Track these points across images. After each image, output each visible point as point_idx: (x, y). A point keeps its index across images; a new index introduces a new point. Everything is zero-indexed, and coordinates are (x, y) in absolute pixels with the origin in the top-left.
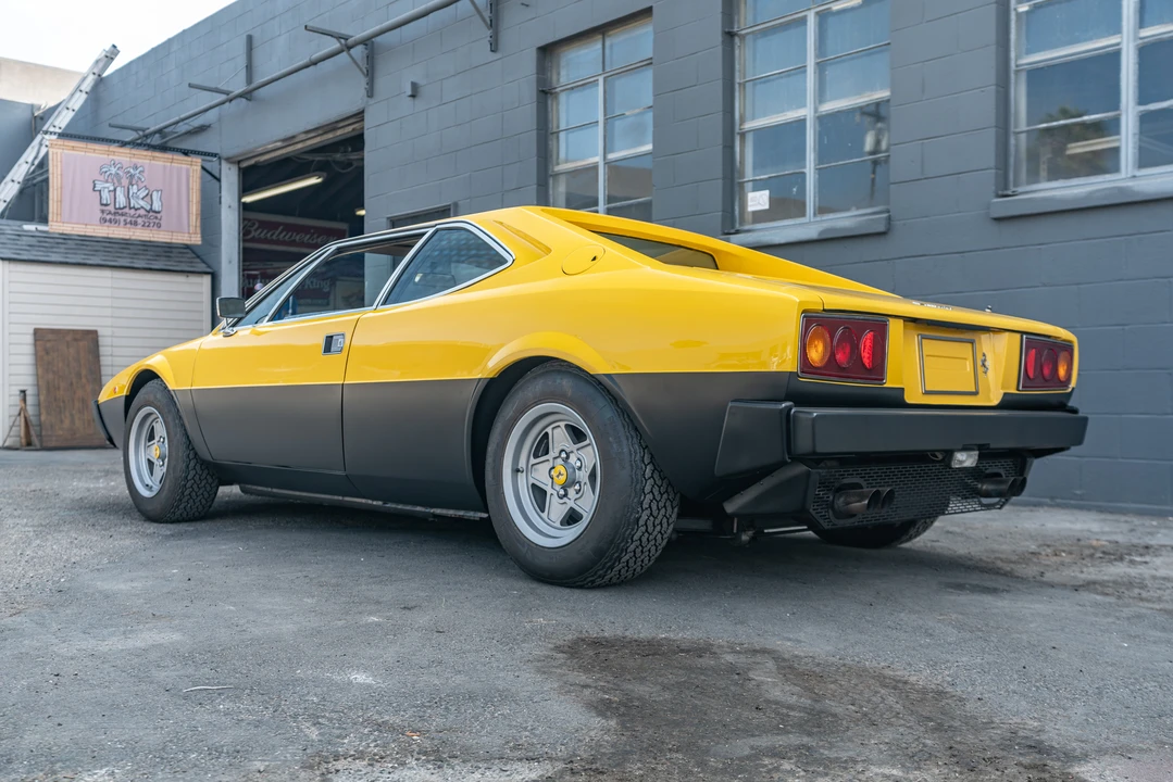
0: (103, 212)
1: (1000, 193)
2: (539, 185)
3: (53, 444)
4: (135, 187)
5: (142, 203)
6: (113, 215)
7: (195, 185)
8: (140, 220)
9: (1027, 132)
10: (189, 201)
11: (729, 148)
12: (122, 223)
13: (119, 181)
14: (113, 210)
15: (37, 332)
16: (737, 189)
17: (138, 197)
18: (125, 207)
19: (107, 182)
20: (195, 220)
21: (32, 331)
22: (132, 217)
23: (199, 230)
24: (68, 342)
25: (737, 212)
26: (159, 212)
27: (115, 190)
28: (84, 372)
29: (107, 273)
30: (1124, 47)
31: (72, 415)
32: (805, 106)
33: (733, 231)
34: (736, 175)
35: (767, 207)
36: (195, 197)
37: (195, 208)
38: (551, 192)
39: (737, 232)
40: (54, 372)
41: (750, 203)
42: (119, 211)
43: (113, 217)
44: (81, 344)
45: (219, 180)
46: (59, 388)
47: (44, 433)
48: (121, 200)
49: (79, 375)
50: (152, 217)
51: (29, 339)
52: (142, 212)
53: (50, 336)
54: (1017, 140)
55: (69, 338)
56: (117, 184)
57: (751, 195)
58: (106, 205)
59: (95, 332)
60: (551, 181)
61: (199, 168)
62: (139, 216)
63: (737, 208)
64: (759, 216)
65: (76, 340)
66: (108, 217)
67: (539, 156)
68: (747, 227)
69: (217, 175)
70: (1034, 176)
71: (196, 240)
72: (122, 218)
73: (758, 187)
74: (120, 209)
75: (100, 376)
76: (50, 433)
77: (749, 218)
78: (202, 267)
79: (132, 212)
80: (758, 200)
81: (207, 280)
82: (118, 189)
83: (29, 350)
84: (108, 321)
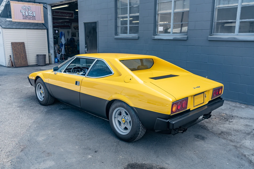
0: (23, 17)
1: (210, 35)
2: (115, 19)
3: (17, 66)
4: (29, 11)
5: (31, 15)
6: (25, 17)
7: (42, 10)
8: (31, 18)
9: (217, 22)
10: (41, 14)
11: (155, 17)
12: (27, 19)
13: (26, 10)
14: (25, 16)
15: (12, 43)
16: (156, 26)
17: (30, 13)
18: (28, 16)
19: (23, 10)
20: (43, 18)
21: (11, 43)
22: (29, 18)
23: (44, 20)
25: (156, 31)
26: (35, 16)
27: (25, 12)
28: (22, 51)
29: (25, 30)
30: (238, 6)
31: (21, 60)
32: (171, 9)
33: (155, 35)
34: (156, 23)
35: (162, 30)
36: (42, 13)
37: (42, 15)
38: (118, 21)
39: (156, 35)
40: (16, 51)
41: (159, 29)
42: (26, 16)
43: (25, 18)
45: (47, 9)
46: (17, 55)
47: (15, 64)
48: (27, 14)
49: (21, 52)
50: (34, 17)
51: (10, 44)
52: (31, 16)
53: (15, 44)
54: (214, 23)
55: (18, 44)
56: (25, 11)
57: (159, 27)
58: (24, 15)
59: (24, 43)
60: (118, 19)
61: (43, 6)
62: (31, 17)
63: (156, 30)
64: (161, 32)
65: (20, 44)
66: (24, 18)
67: (115, 13)
68: (158, 34)
69: (46, 7)
70: (217, 32)
71: (43, 22)
72: (27, 18)
73: (161, 25)
74: (27, 16)
75: (26, 51)
76: (17, 64)
77: (158, 32)
78: (45, 28)
79: (29, 16)
80: (161, 29)
81: (46, 30)
82: (26, 12)
83: (10, 47)
84: (26, 40)
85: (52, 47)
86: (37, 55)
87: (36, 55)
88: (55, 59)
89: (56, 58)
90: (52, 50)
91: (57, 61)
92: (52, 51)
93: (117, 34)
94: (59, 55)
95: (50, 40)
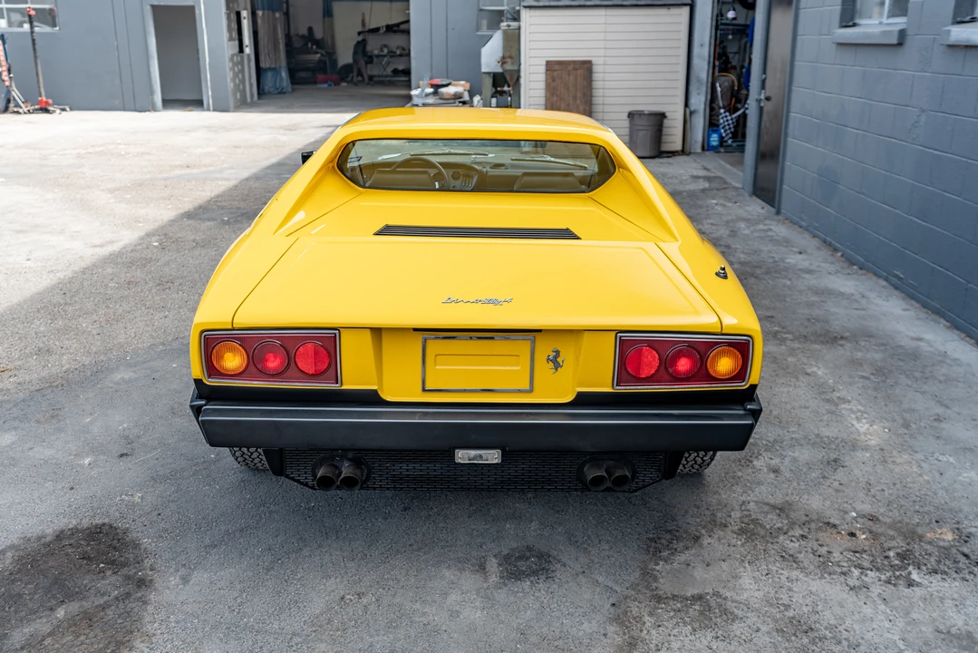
15: (548, 63)
21: (544, 63)
24: (569, 71)
28: (578, 95)
29: (602, 12)
40: (557, 95)
44: (579, 72)
49: (575, 98)
51: (543, 69)
53: (557, 67)
55: (570, 68)
59: (590, 62)
65: (574, 69)
81: (686, 10)
83: (542, 77)
84: (602, 52)
85: (699, 81)
86: (631, 115)
87: (627, 114)
88: (709, 136)
89: (714, 131)
90: (699, 94)
91: (715, 144)
92: (699, 101)
93: (852, 18)
94: (729, 118)
95: (696, 50)
